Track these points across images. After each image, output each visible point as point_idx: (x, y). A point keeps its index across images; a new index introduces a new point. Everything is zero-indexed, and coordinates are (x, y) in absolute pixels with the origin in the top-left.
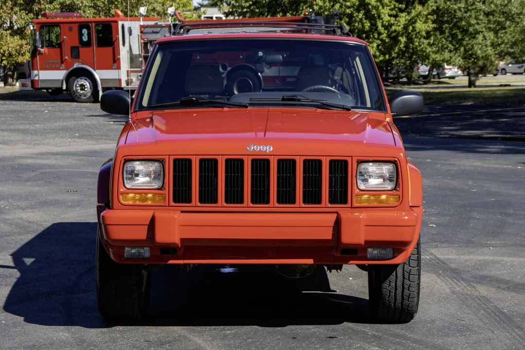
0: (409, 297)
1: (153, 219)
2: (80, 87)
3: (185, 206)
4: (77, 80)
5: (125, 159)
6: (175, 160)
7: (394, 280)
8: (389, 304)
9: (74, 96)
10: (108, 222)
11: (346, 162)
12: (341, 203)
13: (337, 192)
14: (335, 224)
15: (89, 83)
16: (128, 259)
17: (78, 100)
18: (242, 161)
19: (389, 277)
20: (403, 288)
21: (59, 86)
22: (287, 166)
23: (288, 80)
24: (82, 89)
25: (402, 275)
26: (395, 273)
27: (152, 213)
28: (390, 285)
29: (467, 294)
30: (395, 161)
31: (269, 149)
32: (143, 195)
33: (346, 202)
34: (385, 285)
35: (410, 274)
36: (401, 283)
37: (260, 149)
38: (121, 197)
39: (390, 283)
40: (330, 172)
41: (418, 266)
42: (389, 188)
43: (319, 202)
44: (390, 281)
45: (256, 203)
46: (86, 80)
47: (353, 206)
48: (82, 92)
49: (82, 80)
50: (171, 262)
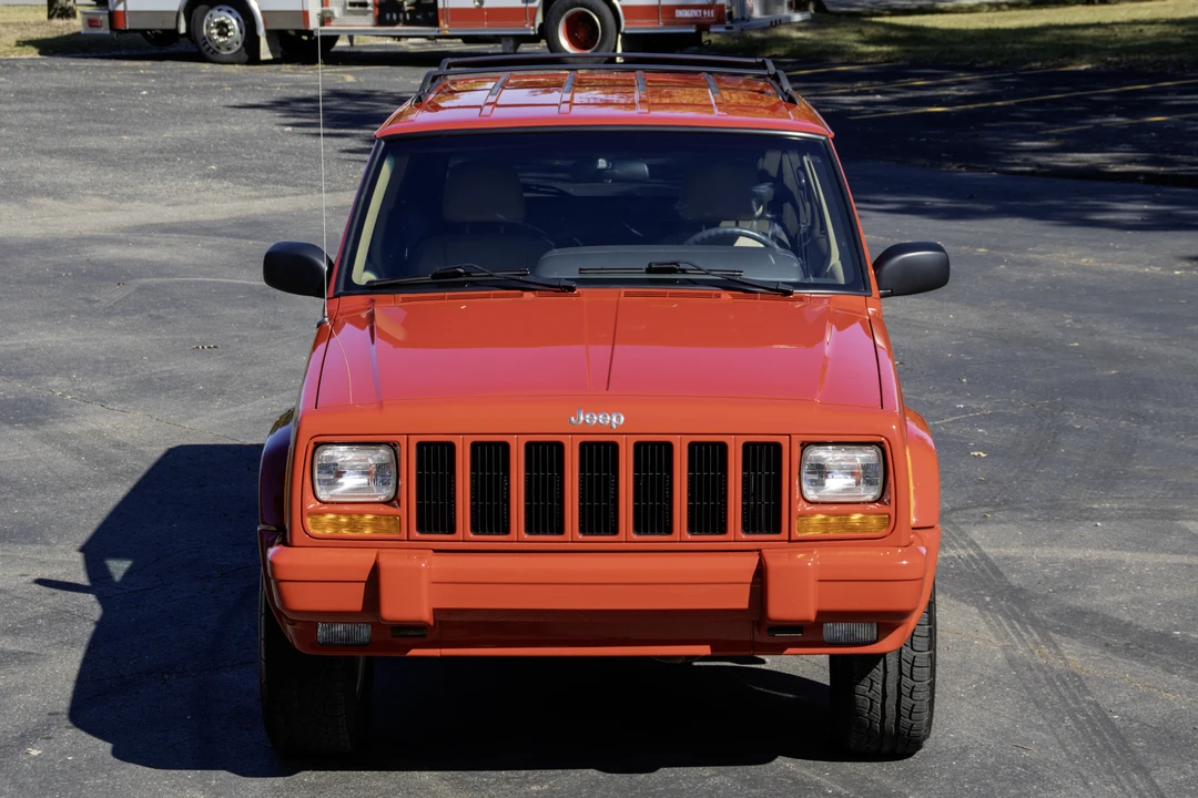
0: (911, 712)
1: (375, 570)
2: (217, 28)
3: (441, 539)
4: (210, 12)
6: (420, 445)
7: (881, 678)
8: (871, 724)
9: (204, 49)
10: (282, 575)
11: (778, 446)
12: (768, 531)
13: (760, 508)
14: (754, 576)
15: (238, 20)
16: (326, 645)
17: (214, 57)
18: (560, 446)
19: (870, 670)
20: (900, 693)
21: (171, 26)
22: (654, 456)
23: (680, 13)
24: (221, 34)
25: (897, 668)
26: (881, 663)
27: (374, 556)
28: (871, 689)
29: (1039, 667)
30: (882, 443)
31: (616, 420)
32: (356, 517)
33: (778, 530)
34: (863, 688)
35: (913, 666)
36: (895, 685)
37: (598, 421)
38: (308, 521)
39: (872, 684)
40: (745, 468)
41: (929, 650)
42: (870, 497)
43: (723, 529)
44: (872, 681)
45: (591, 532)
46: (230, 12)
47: (793, 538)
48: (221, 40)
49: (222, 13)
50: (414, 652)
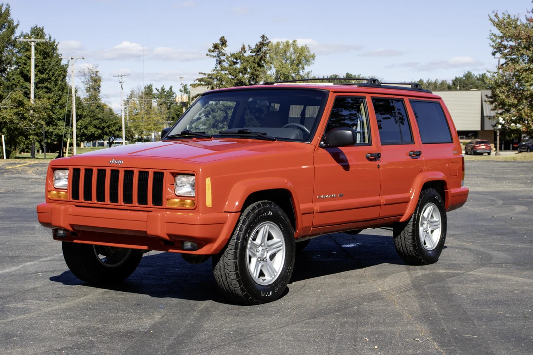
3: (76, 202)
5: (52, 168)
6: (73, 169)
11: (163, 174)
18: (105, 171)
22: (130, 175)
31: (121, 163)
32: (59, 193)
33: (161, 204)
37: (116, 163)
38: (49, 194)
40: (154, 181)
42: (193, 195)
43: (145, 203)
45: (113, 201)
47: (166, 208)
50: (75, 241)
